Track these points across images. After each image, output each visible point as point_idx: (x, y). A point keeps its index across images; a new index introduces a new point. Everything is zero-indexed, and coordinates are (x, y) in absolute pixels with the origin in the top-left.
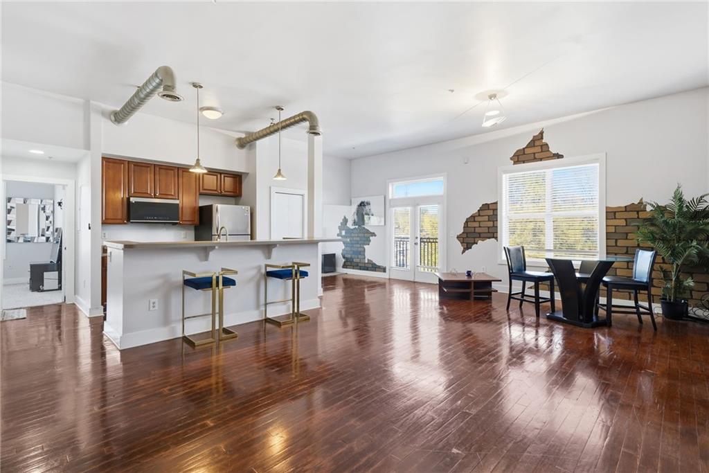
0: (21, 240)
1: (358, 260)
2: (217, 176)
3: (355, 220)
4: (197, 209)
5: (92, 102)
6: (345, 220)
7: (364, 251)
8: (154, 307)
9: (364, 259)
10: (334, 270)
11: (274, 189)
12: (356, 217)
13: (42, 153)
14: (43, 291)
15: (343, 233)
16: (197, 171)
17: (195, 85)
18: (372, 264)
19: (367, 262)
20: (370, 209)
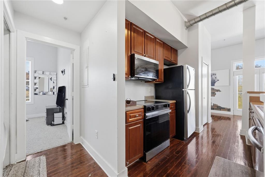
0: (41, 93)
14: (54, 125)
18: (217, 107)
19: (213, 105)
20: (216, 78)
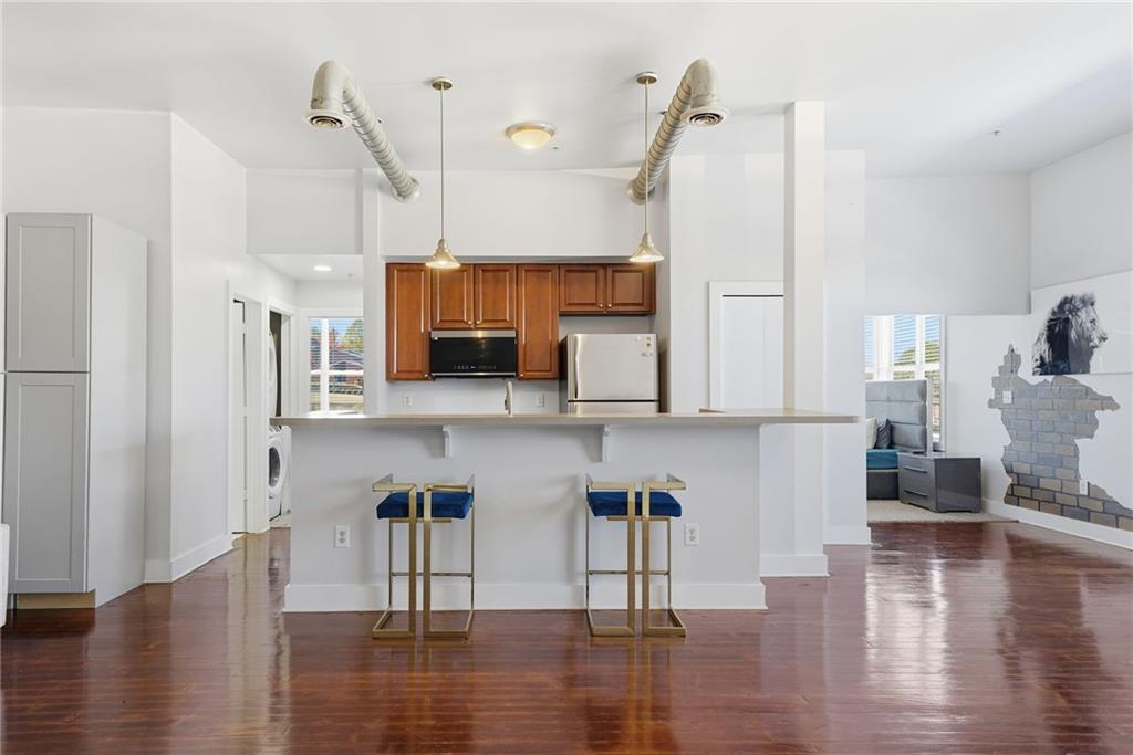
1: (1054, 485)
2: (595, 271)
3: (1042, 358)
4: (555, 345)
5: (364, 170)
6: (1013, 359)
7: (1076, 455)
8: (342, 541)
9: (1077, 480)
10: (979, 508)
11: (717, 290)
12: (1045, 347)
13: (328, 269)
15: (1007, 397)
16: (442, 264)
17: (437, 85)
18: (1104, 502)
19: (1086, 493)
20: (1093, 321)
